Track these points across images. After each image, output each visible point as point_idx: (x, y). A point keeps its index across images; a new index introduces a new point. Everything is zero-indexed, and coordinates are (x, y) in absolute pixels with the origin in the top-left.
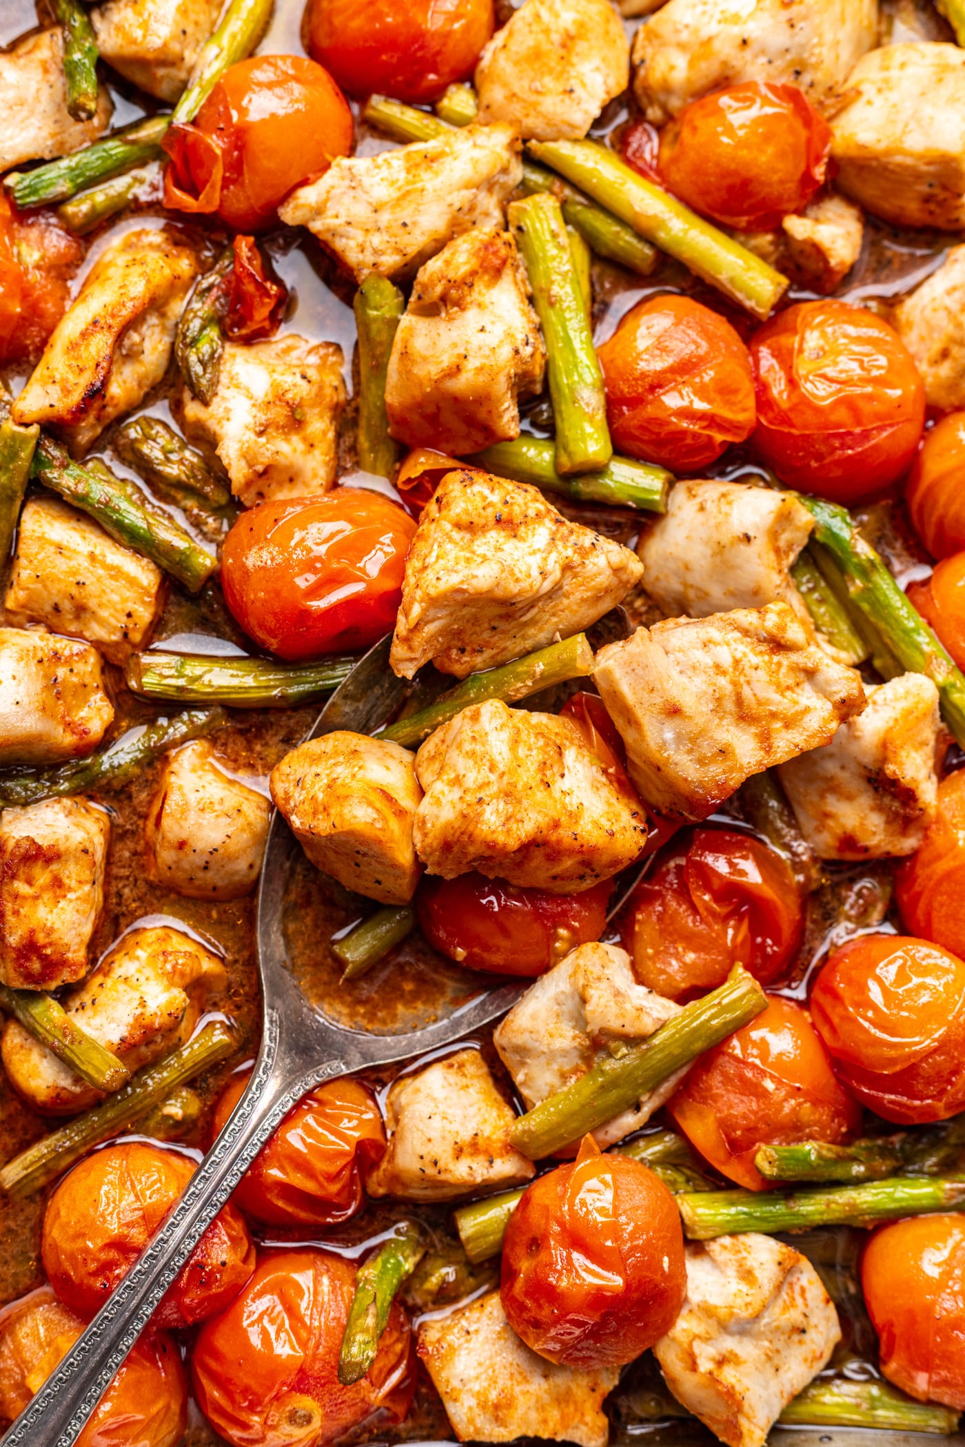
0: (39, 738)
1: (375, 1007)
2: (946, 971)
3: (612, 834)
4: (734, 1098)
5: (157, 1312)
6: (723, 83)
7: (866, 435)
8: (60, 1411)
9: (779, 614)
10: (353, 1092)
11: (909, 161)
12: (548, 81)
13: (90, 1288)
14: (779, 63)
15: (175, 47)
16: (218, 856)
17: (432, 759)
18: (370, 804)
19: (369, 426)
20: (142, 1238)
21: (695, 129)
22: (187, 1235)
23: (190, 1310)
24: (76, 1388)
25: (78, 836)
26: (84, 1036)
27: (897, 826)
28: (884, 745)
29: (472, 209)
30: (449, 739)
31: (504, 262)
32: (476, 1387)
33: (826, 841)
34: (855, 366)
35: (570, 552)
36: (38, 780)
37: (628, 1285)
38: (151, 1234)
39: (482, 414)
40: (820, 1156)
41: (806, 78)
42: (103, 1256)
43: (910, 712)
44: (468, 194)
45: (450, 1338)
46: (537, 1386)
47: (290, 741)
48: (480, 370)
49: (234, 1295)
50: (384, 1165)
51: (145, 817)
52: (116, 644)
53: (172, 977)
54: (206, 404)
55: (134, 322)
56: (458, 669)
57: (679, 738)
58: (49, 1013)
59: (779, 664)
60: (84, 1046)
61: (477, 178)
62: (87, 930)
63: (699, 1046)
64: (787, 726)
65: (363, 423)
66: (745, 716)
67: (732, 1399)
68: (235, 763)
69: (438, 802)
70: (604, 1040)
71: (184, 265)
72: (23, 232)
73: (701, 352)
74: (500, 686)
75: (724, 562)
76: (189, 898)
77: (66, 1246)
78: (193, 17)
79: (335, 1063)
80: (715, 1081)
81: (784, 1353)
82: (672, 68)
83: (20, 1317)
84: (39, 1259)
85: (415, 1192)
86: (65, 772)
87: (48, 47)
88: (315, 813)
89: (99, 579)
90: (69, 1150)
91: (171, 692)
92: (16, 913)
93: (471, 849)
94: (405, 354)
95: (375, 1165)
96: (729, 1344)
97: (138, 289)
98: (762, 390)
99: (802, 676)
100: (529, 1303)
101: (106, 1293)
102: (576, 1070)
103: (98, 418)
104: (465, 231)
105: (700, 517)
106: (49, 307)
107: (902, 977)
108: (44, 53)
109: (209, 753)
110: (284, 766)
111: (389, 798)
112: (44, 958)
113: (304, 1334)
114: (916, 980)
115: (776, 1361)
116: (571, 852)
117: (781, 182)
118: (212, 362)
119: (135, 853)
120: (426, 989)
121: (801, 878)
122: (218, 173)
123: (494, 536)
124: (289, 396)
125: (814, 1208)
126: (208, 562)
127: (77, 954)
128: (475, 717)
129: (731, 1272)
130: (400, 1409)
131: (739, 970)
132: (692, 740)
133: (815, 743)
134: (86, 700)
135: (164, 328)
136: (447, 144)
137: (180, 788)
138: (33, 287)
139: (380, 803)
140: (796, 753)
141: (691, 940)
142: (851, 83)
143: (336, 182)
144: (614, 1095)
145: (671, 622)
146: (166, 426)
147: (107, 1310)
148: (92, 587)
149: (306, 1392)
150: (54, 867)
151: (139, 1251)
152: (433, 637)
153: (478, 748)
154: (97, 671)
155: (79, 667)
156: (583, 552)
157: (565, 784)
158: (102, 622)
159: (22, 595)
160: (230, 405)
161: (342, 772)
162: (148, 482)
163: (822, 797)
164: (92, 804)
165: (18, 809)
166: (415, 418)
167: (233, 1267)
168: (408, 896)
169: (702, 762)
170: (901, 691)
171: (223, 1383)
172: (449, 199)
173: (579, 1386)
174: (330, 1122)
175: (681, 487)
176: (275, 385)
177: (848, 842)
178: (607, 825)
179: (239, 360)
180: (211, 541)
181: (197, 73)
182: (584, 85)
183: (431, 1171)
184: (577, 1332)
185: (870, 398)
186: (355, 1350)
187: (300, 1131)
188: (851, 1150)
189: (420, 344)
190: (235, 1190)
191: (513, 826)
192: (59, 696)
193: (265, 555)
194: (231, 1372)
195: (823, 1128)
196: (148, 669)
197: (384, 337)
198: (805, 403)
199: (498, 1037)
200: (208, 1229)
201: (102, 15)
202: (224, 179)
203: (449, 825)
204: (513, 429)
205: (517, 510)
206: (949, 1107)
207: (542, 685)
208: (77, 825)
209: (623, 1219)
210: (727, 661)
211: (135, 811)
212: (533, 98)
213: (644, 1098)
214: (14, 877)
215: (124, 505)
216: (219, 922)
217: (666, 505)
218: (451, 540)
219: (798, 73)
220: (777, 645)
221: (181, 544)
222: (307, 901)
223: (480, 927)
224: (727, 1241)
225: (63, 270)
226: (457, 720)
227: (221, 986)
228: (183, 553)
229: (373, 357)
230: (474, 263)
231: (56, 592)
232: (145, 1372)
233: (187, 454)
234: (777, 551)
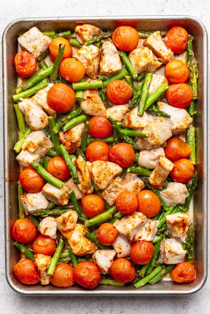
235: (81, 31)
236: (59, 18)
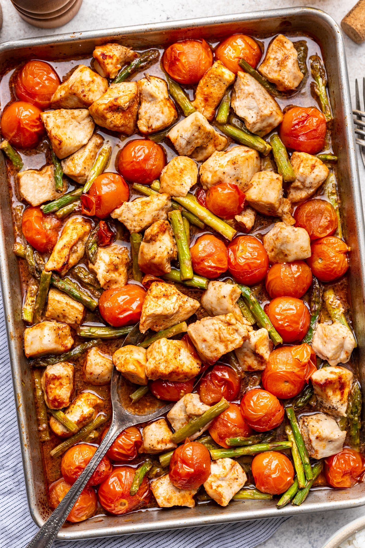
0: (55, 349)
1: (140, 409)
2: (268, 398)
3: (191, 369)
4: (222, 428)
5: (88, 482)
6: (220, 182)
7: (252, 272)
8: (66, 505)
9: (230, 316)
10: (134, 430)
11: (263, 203)
12: (177, 182)
13: (72, 478)
14: (233, 178)
15: (83, 172)
16: (100, 376)
17: (150, 352)
18: (134, 365)
19: (135, 268)
20: (84, 466)
21: (212, 195)
22: (95, 465)
23: (96, 481)
24: (70, 500)
25: (65, 373)
26: (69, 420)
27: (260, 364)
28: (255, 346)
29: (158, 215)
30: (153, 347)
31: (166, 229)
32: (163, 495)
33: (245, 367)
34: (249, 255)
35: (181, 303)
36: (55, 358)
37: (195, 471)
38: (86, 465)
39: (161, 268)
40: (240, 440)
41: (240, 181)
42: (75, 470)
43: (261, 338)
44: (156, 212)
45: (157, 485)
46: (178, 494)
47: (118, 347)
48: (160, 257)
49: (107, 478)
50: (142, 446)
51: (83, 366)
52: (74, 324)
53: (90, 405)
54: (94, 265)
55: (75, 244)
56: (156, 330)
57: (206, 346)
58: (61, 414)
59: (229, 329)
60: (69, 423)
61: (158, 208)
62: (69, 395)
63: (213, 416)
64: (231, 343)
65: (134, 267)
66: (221, 341)
67: (220, 495)
68: (104, 352)
69: (150, 363)
70: (191, 416)
71: (87, 228)
72: (46, 219)
73: (213, 251)
74: (166, 334)
75: (220, 302)
76: (95, 385)
77: (66, 468)
78: (87, 164)
79: (130, 423)
80: (218, 424)
81: (233, 484)
82: (208, 177)
83: (57, 485)
84: (61, 472)
85: (149, 452)
86: (62, 356)
87: (49, 170)
88: (121, 367)
89: (69, 309)
90: (67, 446)
91: (88, 336)
92: (51, 392)
93: (158, 374)
94: (142, 253)
95: (140, 446)
96: (220, 483)
97: (75, 237)
98: (229, 259)
99: (235, 331)
100: (174, 476)
101: (76, 479)
102: (185, 423)
103: (67, 269)
104: (157, 221)
105: (215, 291)
106: (53, 239)
107: (258, 399)
108: (49, 173)
109: (98, 350)
110: (115, 354)
111: (139, 362)
112: (58, 402)
113: (123, 486)
114: (261, 400)
115: (231, 486)
116: (182, 374)
117: (233, 209)
118: (95, 254)
119: (80, 375)
120: (152, 404)
121: (239, 376)
122: (94, 207)
123: (163, 299)
124: (114, 263)
125: (240, 452)
126: (95, 304)
127: (67, 400)
128: (159, 343)
129: (221, 467)
130: (147, 501)
131: (223, 399)
132: (209, 347)
133: (238, 347)
134: (67, 338)
135: (83, 244)
136: (152, 199)
137: (90, 360)
138: (49, 235)
139: (136, 364)
140: (233, 349)
141: (214, 392)
142: (251, 182)
143: (124, 208)
144: (194, 428)
145: (205, 318)
146: (84, 269)
147: (77, 483)
148: (67, 311)
149: (124, 498)
150: (60, 380)
151: (84, 469)
152: (149, 323)
153: (159, 350)
154: (69, 331)
155: (65, 330)
156: (184, 302)
157: (180, 358)
158: (70, 319)
159: (49, 313)
160: (99, 265)
161: (128, 356)
162: (80, 283)
163: (244, 357)
164: (70, 364)
165: (51, 366)
166: (145, 267)
167: (106, 471)
168: (146, 384)
169: (211, 352)
170: (260, 332)
171: (105, 497)
172: (152, 214)
173: (186, 493)
174: (128, 437)
175: (211, 282)
176: (110, 260)
177: (250, 367)
178: (190, 367)
179: (102, 252)
180: (97, 298)
181: (88, 178)
182: (185, 183)
183: (152, 447)
184: (184, 482)
185: (253, 263)
186: (133, 488)
187: (121, 440)
188: (248, 438)
189: (145, 250)
190: (106, 454)
191: (167, 369)
192: (60, 338)
193: (108, 304)
194: (106, 495)
195: (242, 434)
196: (82, 330)
197: (137, 247)
198: (237, 264)
199: (168, 416)
200: (100, 463)
201: (64, 162)
202: (96, 207)
203: (152, 369)
204: (169, 271)
205: (169, 292)
206: (269, 428)
207: (175, 334)
208: (65, 370)
209: (194, 456)
210: (217, 328)
211: (80, 365)
212: (173, 186)
213: (201, 429)
214: (50, 384)
215: (74, 290)
216: (102, 391)
217: (207, 287)
218: (152, 300)
219: (237, 180)
220: (229, 324)
221: (88, 300)
222: (122, 385)
223: (163, 391)
224: (221, 460)
225: (56, 229)
226: (155, 343)
227: (103, 406)
228: (89, 302)
229: (135, 252)
230: (158, 230)
231: (58, 312)
232: (87, 496)
233: (90, 276)
234: (232, 299)
235: (103, 58)
236: (75, 34)
